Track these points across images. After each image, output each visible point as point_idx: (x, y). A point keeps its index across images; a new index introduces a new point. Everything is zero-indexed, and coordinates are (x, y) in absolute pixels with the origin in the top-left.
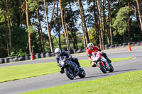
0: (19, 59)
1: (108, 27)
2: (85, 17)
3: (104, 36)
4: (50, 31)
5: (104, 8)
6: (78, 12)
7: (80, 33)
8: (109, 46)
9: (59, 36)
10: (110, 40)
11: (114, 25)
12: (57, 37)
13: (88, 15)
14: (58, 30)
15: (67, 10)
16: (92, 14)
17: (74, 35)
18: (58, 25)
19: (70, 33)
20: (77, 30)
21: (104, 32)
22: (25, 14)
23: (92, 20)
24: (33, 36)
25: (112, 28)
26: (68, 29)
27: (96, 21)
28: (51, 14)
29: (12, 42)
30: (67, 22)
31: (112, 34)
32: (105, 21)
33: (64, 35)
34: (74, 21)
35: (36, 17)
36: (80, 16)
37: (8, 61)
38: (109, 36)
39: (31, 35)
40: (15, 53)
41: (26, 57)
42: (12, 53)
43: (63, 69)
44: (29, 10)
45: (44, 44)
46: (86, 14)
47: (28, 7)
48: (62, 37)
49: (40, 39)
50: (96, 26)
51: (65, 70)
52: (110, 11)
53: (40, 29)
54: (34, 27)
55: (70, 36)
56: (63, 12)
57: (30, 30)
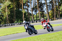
0: (19, 24)
1: (58, 10)
2: (48, 6)
3: (56, 14)
4: (32, 12)
5: (56, 2)
6: (44, 3)
7: (45, 13)
8: (58, 18)
9: (36, 14)
10: (58, 16)
11: (60, 9)
12: (35, 14)
13: (49, 5)
14: (36, 11)
15: (40, 3)
16: (51, 4)
17: (43, 14)
18: (36, 9)
19: (41, 13)
20: (44, 11)
21: (56, 12)
22: (21, 5)
23: (51, 7)
24: (25, 14)
25: (60, 10)
26: (40, 11)
27: (53, 8)
28: (33, 4)
29: (16, 17)
30: (40, 8)
31: (60, 13)
32: (56, 7)
33: (38, 14)
34: (43, 7)
35: (26, 6)
36: (45, 5)
37: (14, 25)
38: (58, 14)
39: (24, 13)
40: (17, 21)
41: (22, 23)
42: (16, 21)
43: (26, 30)
44: (23, 3)
45: (30, 17)
46: (48, 4)
47: (23, 1)
48: (37, 14)
49: (28, 15)
50: (53, 10)
51: (27, 31)
52: (59, 3)
53: (28, 11)
54: (25, 10)
55: (41, 14)
56: (38, 4)
57: (24, 11)
